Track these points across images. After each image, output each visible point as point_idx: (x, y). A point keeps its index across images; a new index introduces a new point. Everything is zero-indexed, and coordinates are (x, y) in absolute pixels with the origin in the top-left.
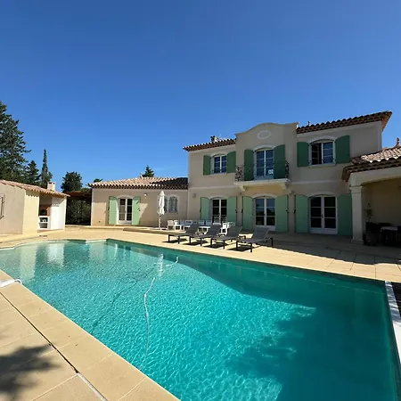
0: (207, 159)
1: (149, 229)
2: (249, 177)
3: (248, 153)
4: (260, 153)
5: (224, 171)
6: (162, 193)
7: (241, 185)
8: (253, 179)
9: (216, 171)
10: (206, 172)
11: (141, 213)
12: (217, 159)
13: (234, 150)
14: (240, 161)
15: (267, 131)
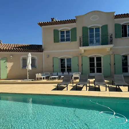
0: (56, 32)
1: (20, 81)
2: (85, 44)
3: (84, 29)
4: (91, 29)
5: (68, 40)
6: (30, 55)
7: (82, 49)
8: (88, 45)
9: (63, 40)
10: (56, 40)
11: (9, 69)
12: (62, 32)
13: (75, 26)
14: (79, 34)
15: (96, 16)
